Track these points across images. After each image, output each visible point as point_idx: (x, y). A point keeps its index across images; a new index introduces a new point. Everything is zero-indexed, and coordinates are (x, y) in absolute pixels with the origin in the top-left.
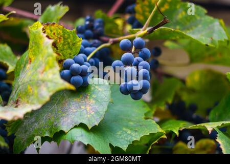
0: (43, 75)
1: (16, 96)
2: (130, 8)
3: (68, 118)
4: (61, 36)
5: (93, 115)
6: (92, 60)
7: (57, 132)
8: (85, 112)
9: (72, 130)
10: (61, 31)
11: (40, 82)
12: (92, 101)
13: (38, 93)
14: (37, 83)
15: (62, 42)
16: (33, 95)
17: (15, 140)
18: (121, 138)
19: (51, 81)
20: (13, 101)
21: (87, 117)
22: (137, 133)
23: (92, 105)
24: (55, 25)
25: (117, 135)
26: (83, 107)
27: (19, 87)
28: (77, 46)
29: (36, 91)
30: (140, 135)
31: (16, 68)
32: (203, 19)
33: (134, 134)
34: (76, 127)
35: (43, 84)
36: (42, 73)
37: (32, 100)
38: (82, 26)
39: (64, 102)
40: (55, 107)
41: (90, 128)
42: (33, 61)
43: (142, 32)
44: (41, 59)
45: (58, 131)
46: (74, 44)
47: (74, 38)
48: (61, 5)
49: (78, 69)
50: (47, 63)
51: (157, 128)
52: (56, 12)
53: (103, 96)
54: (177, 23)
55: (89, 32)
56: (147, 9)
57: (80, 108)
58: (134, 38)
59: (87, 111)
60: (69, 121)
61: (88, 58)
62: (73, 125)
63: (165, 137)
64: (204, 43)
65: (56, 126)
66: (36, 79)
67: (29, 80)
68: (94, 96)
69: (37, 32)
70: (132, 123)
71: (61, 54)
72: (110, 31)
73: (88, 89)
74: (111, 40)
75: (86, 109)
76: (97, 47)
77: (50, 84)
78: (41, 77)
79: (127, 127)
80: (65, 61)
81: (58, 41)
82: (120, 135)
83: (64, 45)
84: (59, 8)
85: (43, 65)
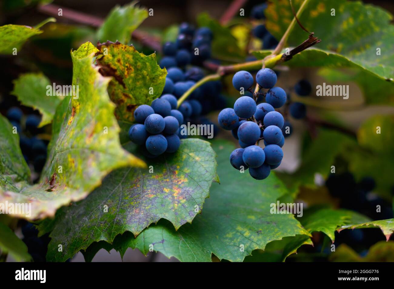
0: (92, 139)
1: (50, 169)
2: (257, 9)
3: (140, 210)
4: (130, 65)
5: (183, 205)
6: (187, 105)
7: (120, 234)
8: (169, 199)
9: (146, 231)
10: (131, 57)
11: (86, 151)
12: (183, 180)
13: (83, 171)
14: (83, 152)
15: (133, 75)
16: (75, 172)
17: (49, 245)
18: (232, 244)
19: (105, 151)
20: (47, 177)
21: (172, 208)
22: (260, 237)
23: (182, 186)
24: (120, 47)
25: (226, 238)
26: (166, 190)
27: (55, 155)
28: (159, 82)
29: (80, 167)
30: (265, 241)
31: (55, 118)
32: (385, 31)
33: (255, 238)
34: (153, 225)
35: (92, 156)
36: (91, 135)
37: (74, 182)
38: (172, 43)
39: (134, 179)
40: (119, 188)
41: (177, 227)
42: (78, 111)
43: (273, 57)
44: (90, 110)
45: (122, 232)
46: (153, 80)
47: (154, 69)
48: (135, 6)
49: (159, 123)
50: (99, 119)
51: (297, 228)
52: (127, 17)
53: (202, 170)
54: (340, 38)
55: (183, 53)
56: (287, 13)
57: (162, 191)
58: (260, 67)
59: (173, 197)
60: (142, 215)
61: (179, 102)
62: (148, 222)
63: (310, 242)
64: (385, 78)
65: (118, 223)
66: (80, 145)
67: (69, 146)
68: (187, 170)
69: (83, 62)
70: (253, 218)
71: (131, 95)
72: (223, 49)
73: (176, 157)
74: (221, 68)
75: (171, 194)
76: (196, 81)
77: (102, 157)
78: (89, 142)
79: (245, 224)
80: (138, 108)
81: (126, 73)
82: (232, 239)
83: (135, 80)
84: (133, 11)
85: (93, 121)
